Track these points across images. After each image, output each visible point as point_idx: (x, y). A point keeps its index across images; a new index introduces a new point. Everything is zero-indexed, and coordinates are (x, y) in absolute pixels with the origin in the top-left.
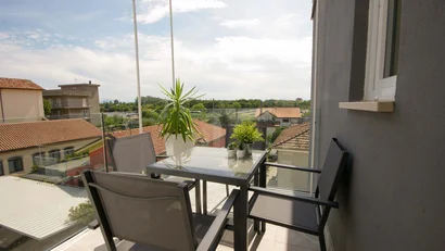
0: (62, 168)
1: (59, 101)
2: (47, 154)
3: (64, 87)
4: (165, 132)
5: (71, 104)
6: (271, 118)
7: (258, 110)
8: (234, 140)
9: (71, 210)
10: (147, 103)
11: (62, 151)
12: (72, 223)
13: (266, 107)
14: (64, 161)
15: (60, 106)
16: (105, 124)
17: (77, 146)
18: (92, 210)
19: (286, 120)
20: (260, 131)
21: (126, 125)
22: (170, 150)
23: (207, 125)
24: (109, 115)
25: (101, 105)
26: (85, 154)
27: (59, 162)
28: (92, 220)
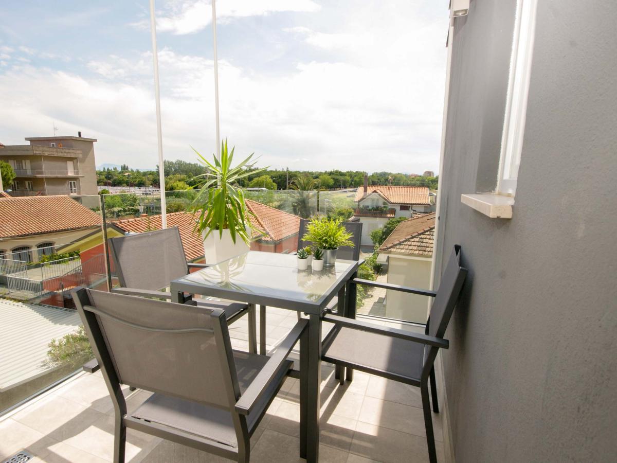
0: (35, 276)
1: (27, 166)
2: (9, 253)
3: (36, 141)
4: (204, 226)
5: (48, 170)
6: (381, 204)
7: (361, 189)
8: (308, 243)
9: (52, 345)
10: (176, 171)
11: (34, 250)
12: (53, 365)
13: (374, 184)
14: (37, 266)
15: (29, 173)
16: (107, 206)
17: (59, 241)
18: (86, 345)
19: (405, 207)
20: (348, 231)
21: (141, 208)
22: (210, 255)
23: (276, 212)
24: (114, 191)
25: (100, 173)
26: (72, 255)
27: (29, 267)
28: (87, 360)
